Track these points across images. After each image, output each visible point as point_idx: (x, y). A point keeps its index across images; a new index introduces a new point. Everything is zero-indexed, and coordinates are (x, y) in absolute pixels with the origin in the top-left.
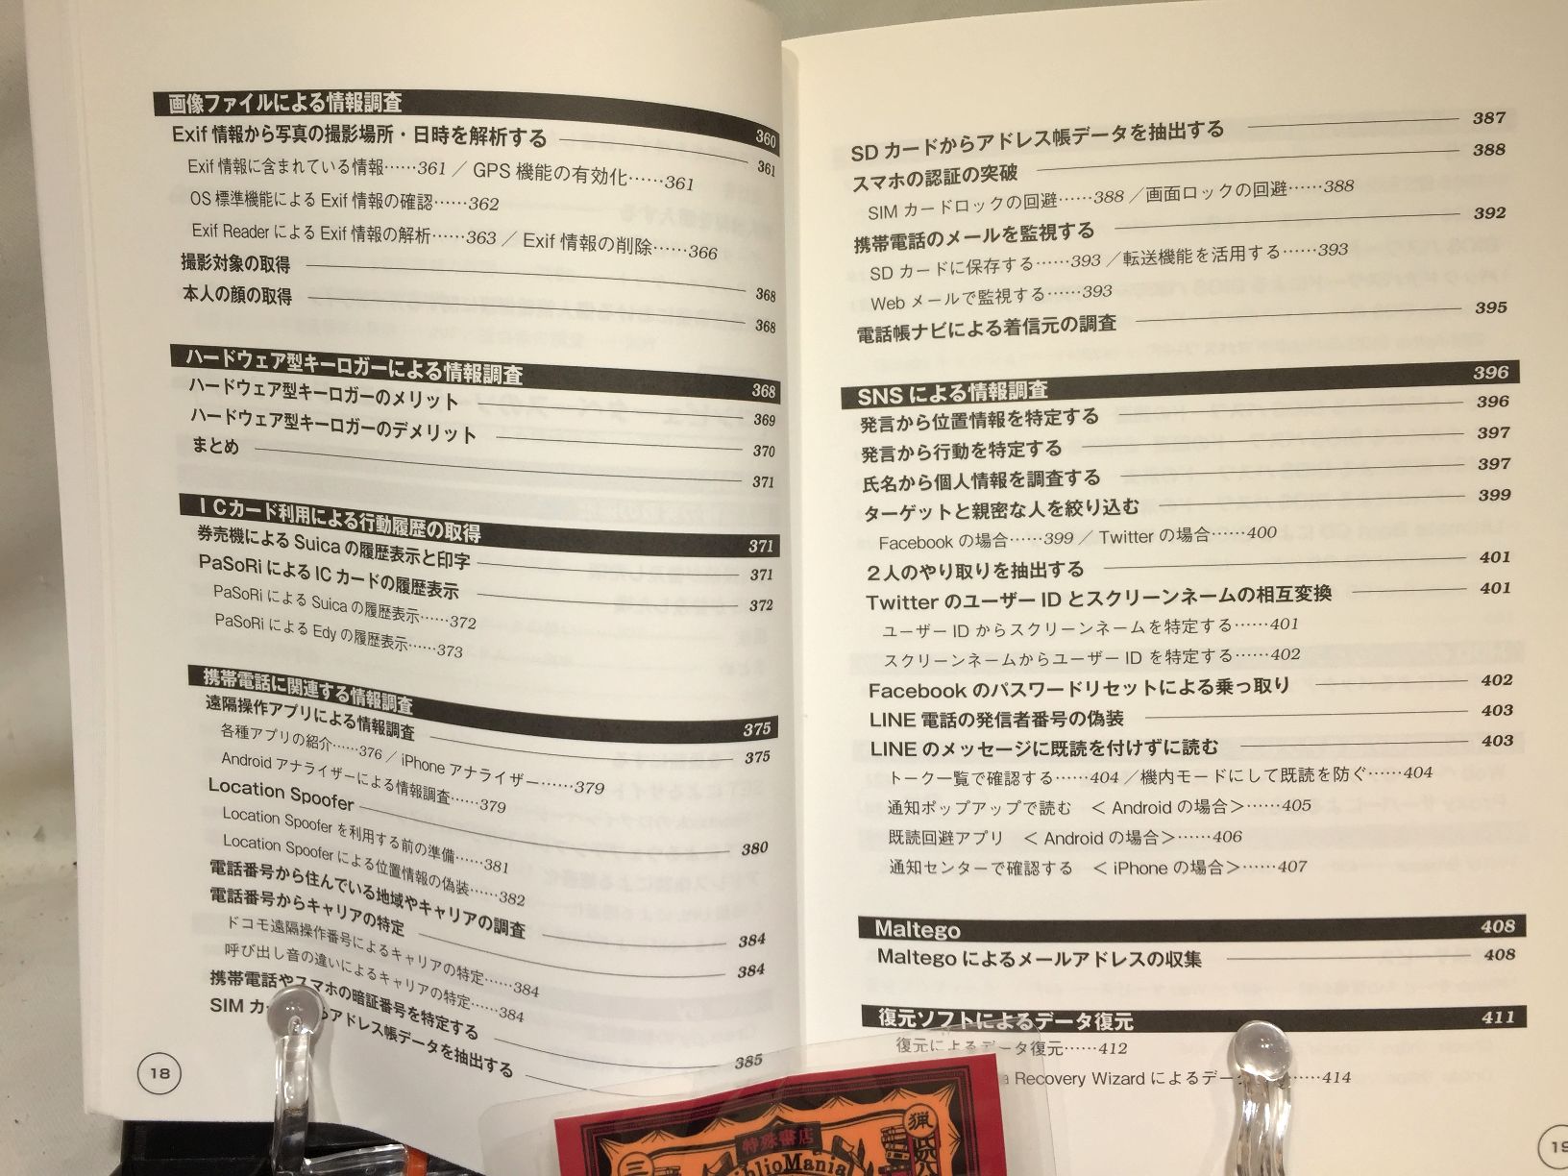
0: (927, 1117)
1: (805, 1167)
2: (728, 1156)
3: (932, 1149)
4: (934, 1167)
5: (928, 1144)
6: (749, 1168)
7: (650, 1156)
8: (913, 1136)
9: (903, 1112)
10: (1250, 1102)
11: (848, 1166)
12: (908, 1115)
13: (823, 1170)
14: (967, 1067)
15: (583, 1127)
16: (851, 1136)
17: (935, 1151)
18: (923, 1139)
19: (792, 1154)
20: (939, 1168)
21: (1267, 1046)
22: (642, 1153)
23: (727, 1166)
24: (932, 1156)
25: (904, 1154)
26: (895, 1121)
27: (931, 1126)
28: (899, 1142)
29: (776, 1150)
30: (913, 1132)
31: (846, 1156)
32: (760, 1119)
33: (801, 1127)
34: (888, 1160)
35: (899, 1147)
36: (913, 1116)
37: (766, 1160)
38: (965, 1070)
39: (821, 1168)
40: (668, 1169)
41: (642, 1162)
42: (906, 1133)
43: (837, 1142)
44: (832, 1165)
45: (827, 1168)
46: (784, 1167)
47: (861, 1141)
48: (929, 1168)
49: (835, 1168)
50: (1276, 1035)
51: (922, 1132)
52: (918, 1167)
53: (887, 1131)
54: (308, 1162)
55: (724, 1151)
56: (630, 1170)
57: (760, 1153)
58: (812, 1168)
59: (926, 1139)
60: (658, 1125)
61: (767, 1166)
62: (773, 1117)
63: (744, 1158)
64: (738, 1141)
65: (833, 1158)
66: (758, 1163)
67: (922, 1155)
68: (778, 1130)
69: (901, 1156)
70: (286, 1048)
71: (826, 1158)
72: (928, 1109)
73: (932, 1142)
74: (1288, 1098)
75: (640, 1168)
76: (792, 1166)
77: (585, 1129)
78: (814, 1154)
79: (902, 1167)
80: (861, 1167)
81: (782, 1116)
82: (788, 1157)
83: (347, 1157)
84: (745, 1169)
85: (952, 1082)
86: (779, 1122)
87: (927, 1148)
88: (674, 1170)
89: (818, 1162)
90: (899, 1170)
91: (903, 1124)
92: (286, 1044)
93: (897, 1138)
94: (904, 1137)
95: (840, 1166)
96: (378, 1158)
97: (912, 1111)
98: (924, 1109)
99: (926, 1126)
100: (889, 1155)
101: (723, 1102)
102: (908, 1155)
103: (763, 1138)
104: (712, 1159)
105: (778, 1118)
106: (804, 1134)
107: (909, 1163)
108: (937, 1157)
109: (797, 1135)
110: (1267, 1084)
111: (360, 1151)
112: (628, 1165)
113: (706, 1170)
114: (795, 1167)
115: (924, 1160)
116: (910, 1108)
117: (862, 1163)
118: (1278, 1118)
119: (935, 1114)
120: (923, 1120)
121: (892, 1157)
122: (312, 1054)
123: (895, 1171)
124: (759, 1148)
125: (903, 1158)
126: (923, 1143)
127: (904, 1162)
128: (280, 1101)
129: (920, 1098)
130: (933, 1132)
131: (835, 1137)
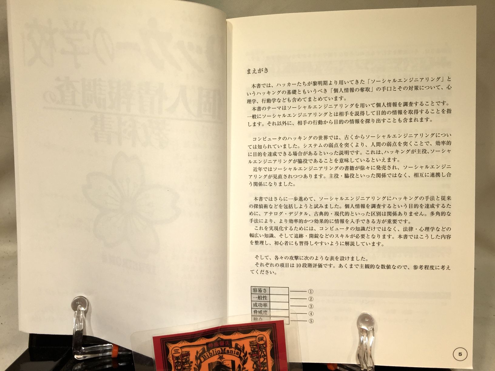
0: (263, 338)
1: (227, 352)
2: (204, 348)
3: (264, 348)
4: (265, 353)
5: (263, 346)
6: (210, 352)
7: (181, 348)
9: (256, 337)
10: (362, 336)
11: (239, 352)
12: (257, 338)
13: (232, 353)
15: (161, 339)
16: (241, 343)
17: (265, 348)
18: (262, 345)
19: (223, 348)
20: (266, 353)
21: (367, 320)
22: (178, 347)
23: (204, 351)
24: (264, 349)
25: (256, 349)
26: (254, 339)
27: (264, 341)
28: (255, 345)
29: (218, 347)
30: (259, 343)
31: (239, 349)
32: (214, 338)
33: (226, 340)
34: (251, 351)
35: (255, 347)
36: (259, 338)
37: (215, 350)
38: (275, 325)
39: (232, 352)
40: (186, 352)
41: (178, 350)
42: (257, 343)
43: (236, 345)
44: (235, 352)
45: (234, 352)
46: (221, 352)
47: (243, 345)
48: (263, 353)
49: (236, 353)
50: (370, 317)
51: (261, 342)
52: (260, 353)
53: (251, 342)
54: (83, 348)
55: (203, 347)
56: (175, 352)
57: (213, 348)
58: (229, 352)
59: (263, 345)
60: (183, 339)
61: (216, 352)
62: (218, 337)
63: (209, 350)
64: (207, 344)
65: (235, 350)
66: (213, 351)
67: (261, 349)
68: (219, 341)
69: (255, 349)
71: (233, 350)
72: (263, 336)
73: (264, 346)
74: (374, 336)
75: (178, 351)
76: (223, 352)
77: (162, 340)
78: (230, 348)
79: (256, 353)
80: (244, 353)
81: (220, 337)
82: (222, 349)
83: (95, 347)
84: (209, 352)
85: (270, 328)
86: (219, 339)
87: (263, 347)
88: (188, 352)
89: (231, 351)
90: (255, 354)
91: (256, 340)
92: (76, 313)
93: (254, 344)
94: (256, 344)
95: (237, 352)
96: (104, 347)
97: (259, 336)
98: (262, 336)
99: (263, 341)
100: (252, 349)
101: (203, 333)
102: (257, 349)
103: (214, 343)
104: (199, 349)
105: (219, 338)
106: (227, 343)
107: (258, 352)
108: (266, 350)
109: (225, 343)
110: (366, 331)
111: (99, 346)
112: (174, 350)
113: (197, 352)
114: (224, 352)
115: (262, 351)
117: (244, 351)
118: (369, 341)
119: (266, 337)
120: (262, 339)
121: (253, 350)
122: (85, 316)
123: (253, 354)
124: (213, 346)
125: (256, 350)
126: (262, 346)
127: (256, 351)
128: (74, 330)
129: (261, 333)
130: (265, 343)
131: (236, 344)
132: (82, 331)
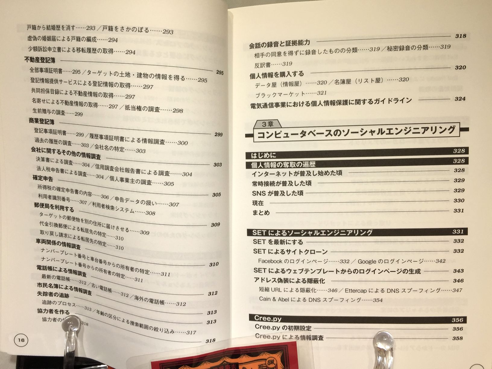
8: (268, 367)
9: (266, 359)
10: (380, 357)
12: (267, 361)
14: (287, 345)
15: (160, 364)
16: (249, 367)
21: (386, 339)
26: (263, 362)
27: (275, 364)
30: (269, 366)
32: (219, 362)
33: (232, 364)
36: (269, 361)
38: (286, 347)
42: (267, 366)
50: (388, 336)
51: (272, 366)
53: (260, 366)
59: (273, 368)
60: (185, 364)
62: (223, 361)
64: (211, 368)
68: (224, 365)
70: (67, 335)
74: (392, 355)
81: (226, 360)
86: (225, 362)
91: (266, 364)
92: (68, 334)
93: (264, 368)
94: (266, 367)
97: (269, 359)
98: (273, 359)
99: (273, 364)
101: (206, 356)
103: (220, 367)
105: (225, 361)
106: (233, 366)
109: (231, 366)
110: (385, 351)
111: (93, 367)
116: (268, 358)
118: (389, 361)
119: (276, 360)
120: (272, 362)
122: (77, 336)
128: (66, 351)
129: (272, 355)
130: (275, 366)
131: (243, 368)
132: (74, 352)
